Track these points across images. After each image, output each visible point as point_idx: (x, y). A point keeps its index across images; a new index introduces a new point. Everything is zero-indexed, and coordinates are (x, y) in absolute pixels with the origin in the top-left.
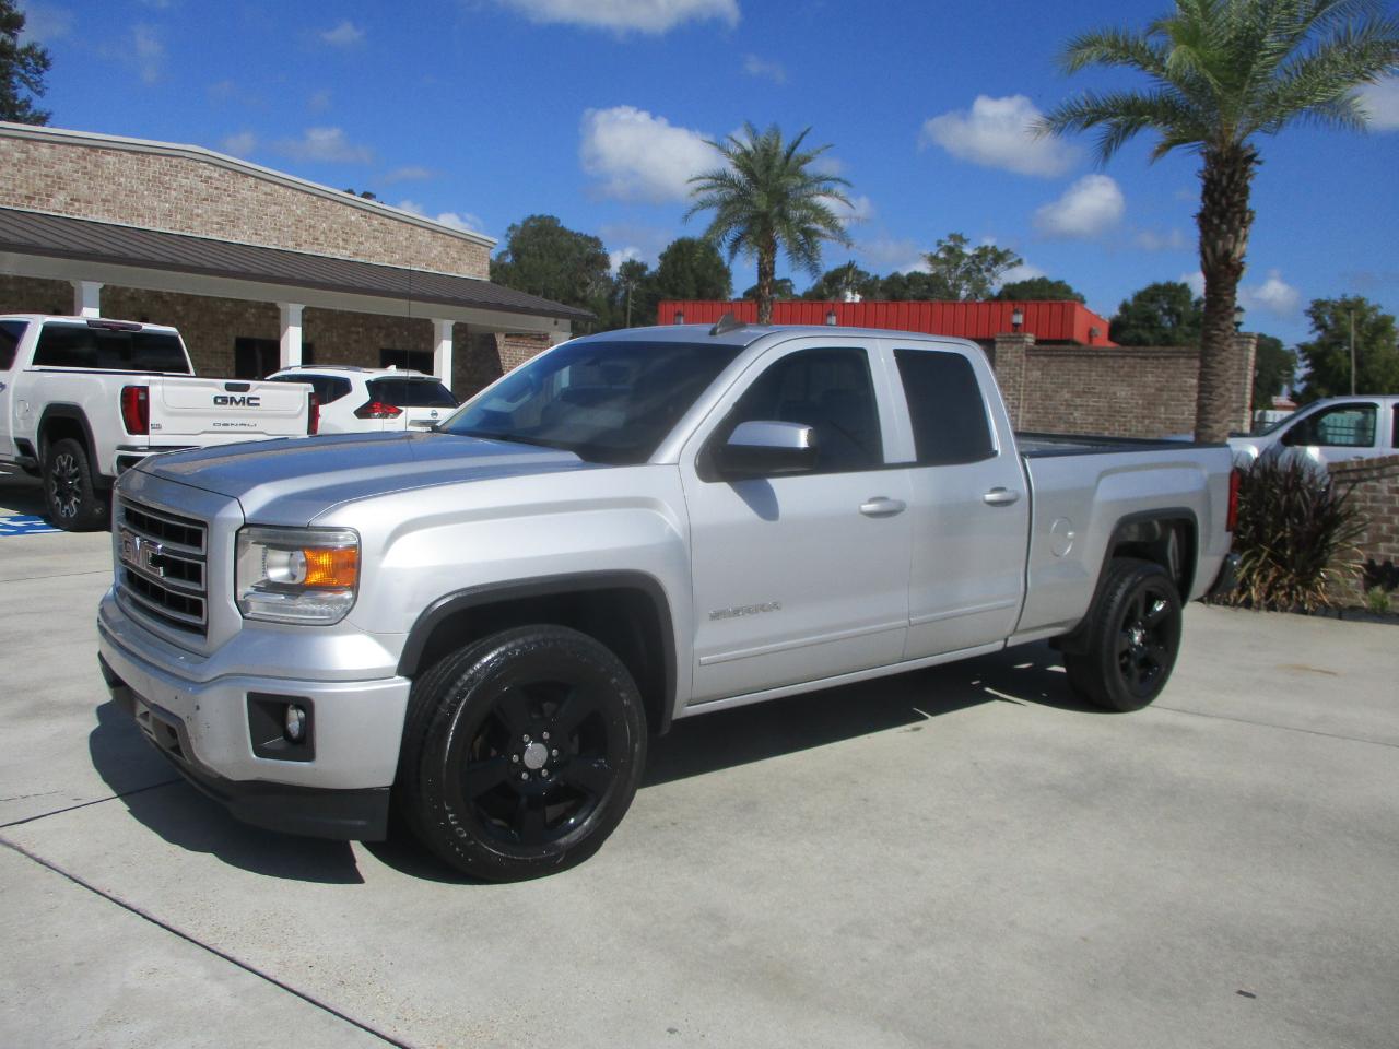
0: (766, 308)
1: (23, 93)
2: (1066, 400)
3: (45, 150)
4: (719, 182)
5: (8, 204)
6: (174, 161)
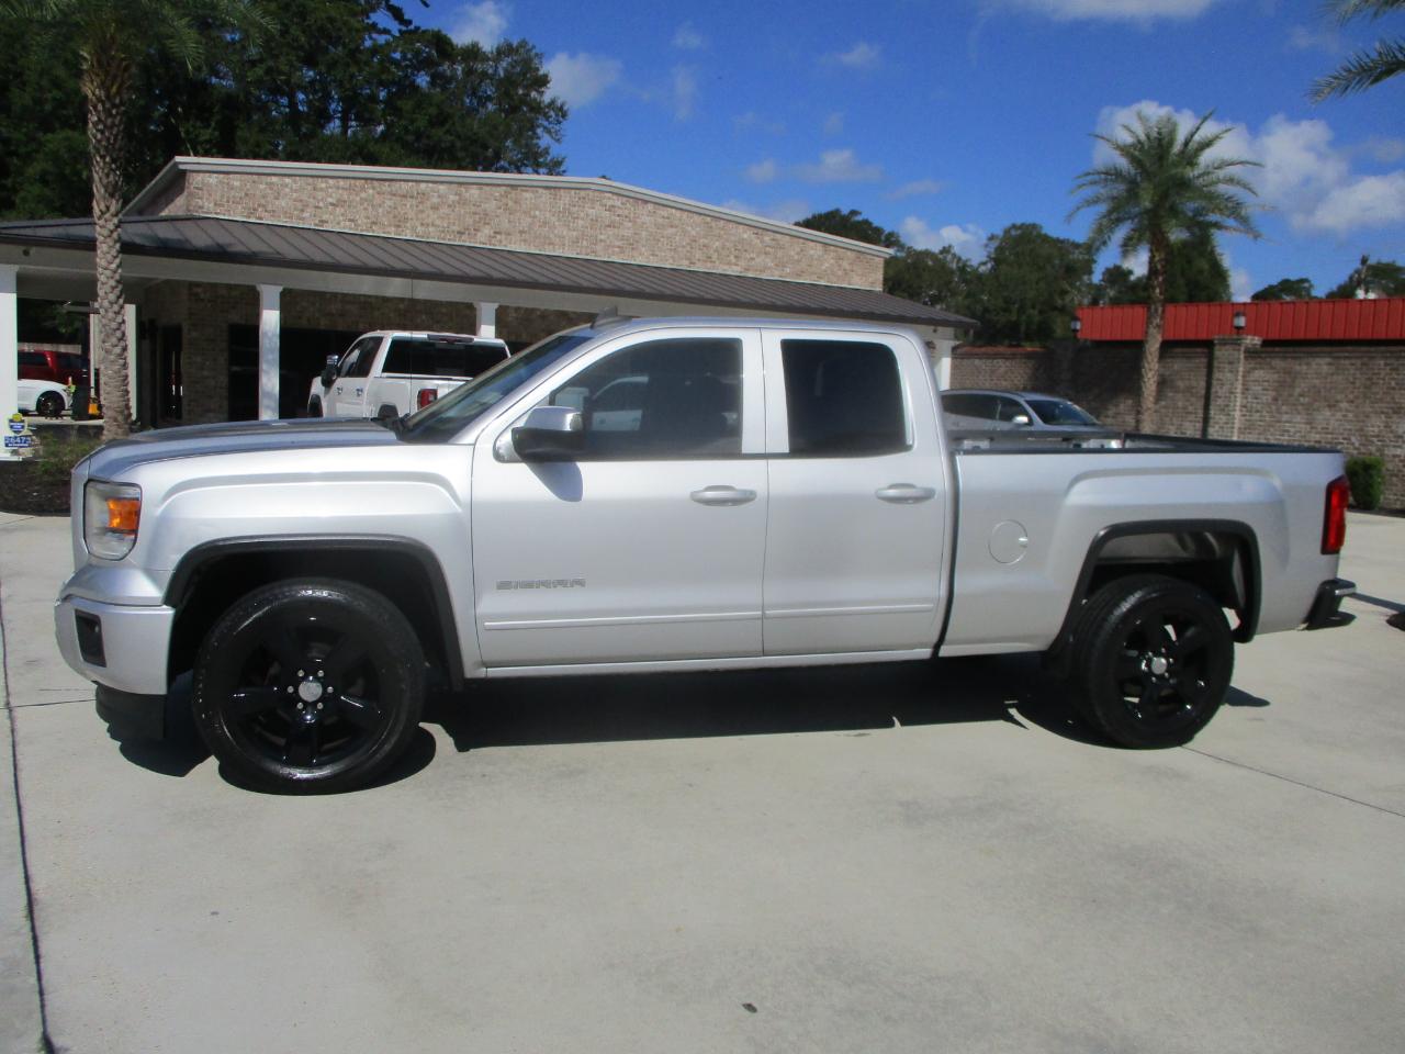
3: (474, 192)
4: (1103, 176)
5: (444, 239)
6: (583, 193)
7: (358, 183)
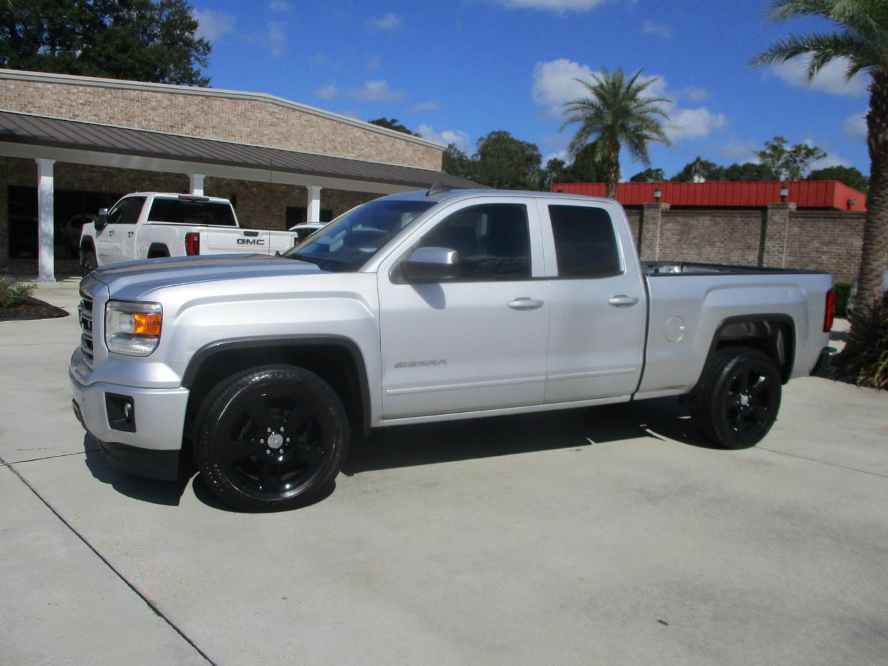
0: (612, 187)
1: (196, 66)
2: (816, 248)
3: (181, 99)
4: (582, 105)
5: (161, 131)
6: (253, 103)
7: (100, 90)
